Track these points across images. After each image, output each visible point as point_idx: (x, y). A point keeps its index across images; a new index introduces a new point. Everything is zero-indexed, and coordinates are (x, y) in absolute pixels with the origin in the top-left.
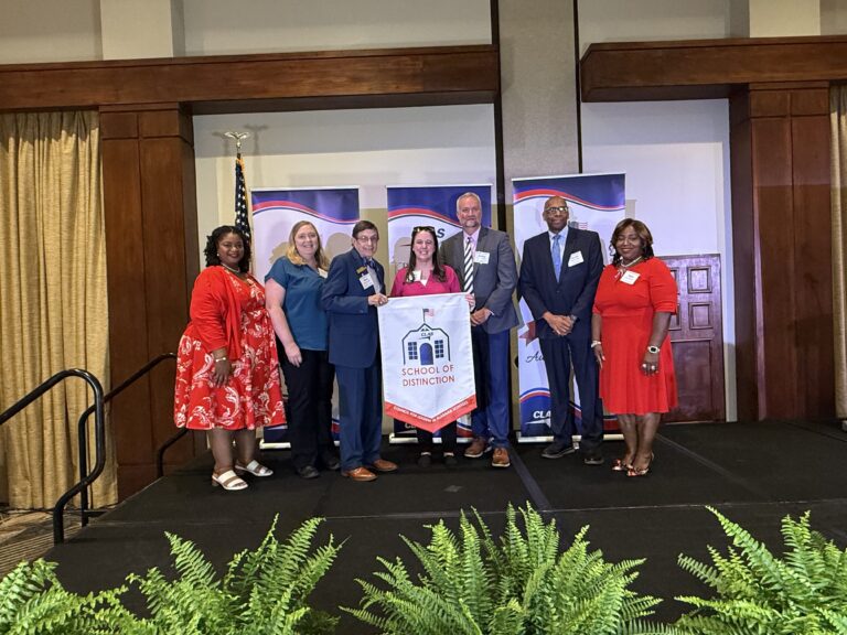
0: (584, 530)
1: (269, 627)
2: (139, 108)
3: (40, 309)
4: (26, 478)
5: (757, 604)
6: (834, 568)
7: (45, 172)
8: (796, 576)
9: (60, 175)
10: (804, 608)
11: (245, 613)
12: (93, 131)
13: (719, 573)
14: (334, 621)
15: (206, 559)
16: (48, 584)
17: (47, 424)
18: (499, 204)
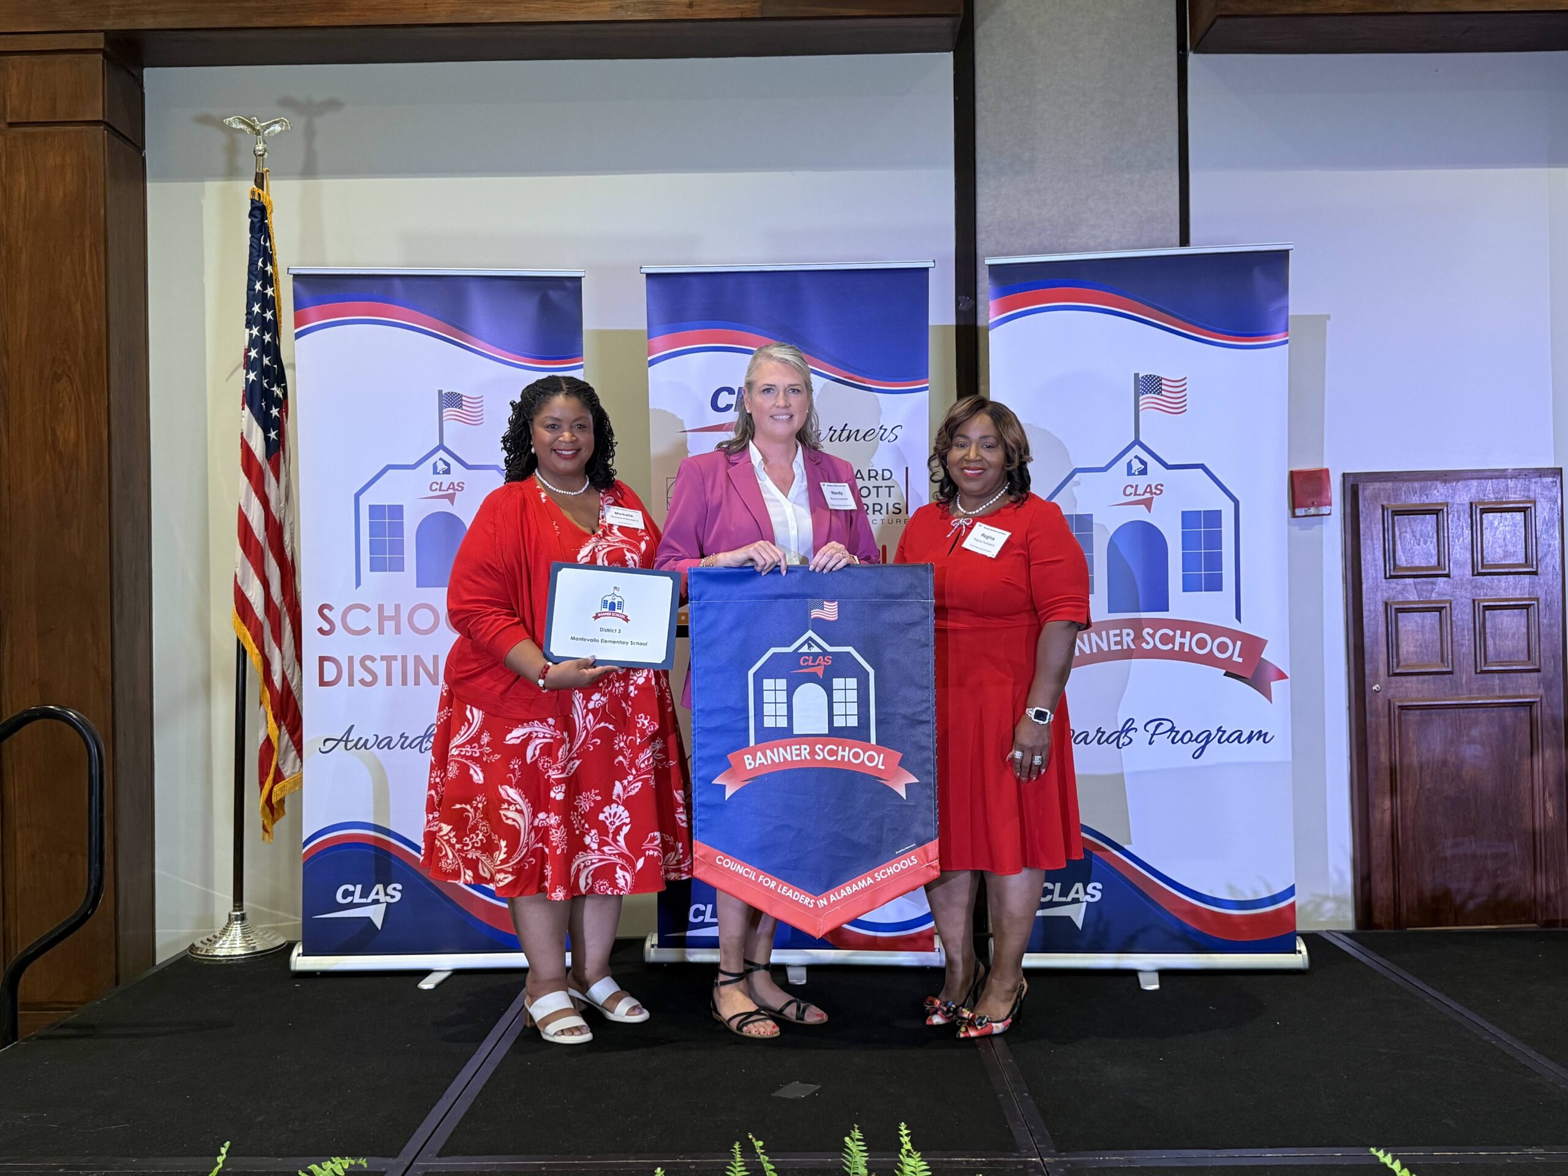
18: (962, 323)
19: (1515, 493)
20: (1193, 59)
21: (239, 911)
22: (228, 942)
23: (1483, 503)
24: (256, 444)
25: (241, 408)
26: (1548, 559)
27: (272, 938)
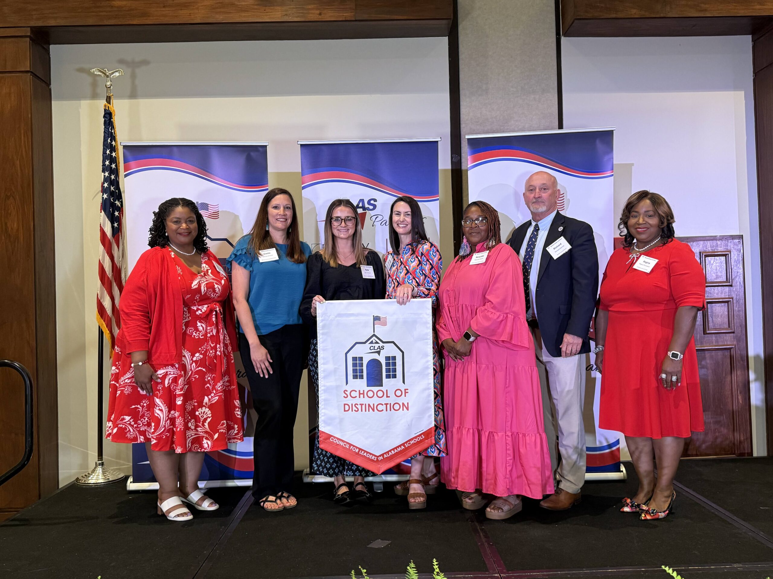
18: (454, 168)
19: (721, 247)
20: (563, 40)
21: (101, 461)
22: (95, 476)
23: (706, 252)
24: (108, 228)
25: (100, 211)
26: (737, 279)
27: (117, 474)
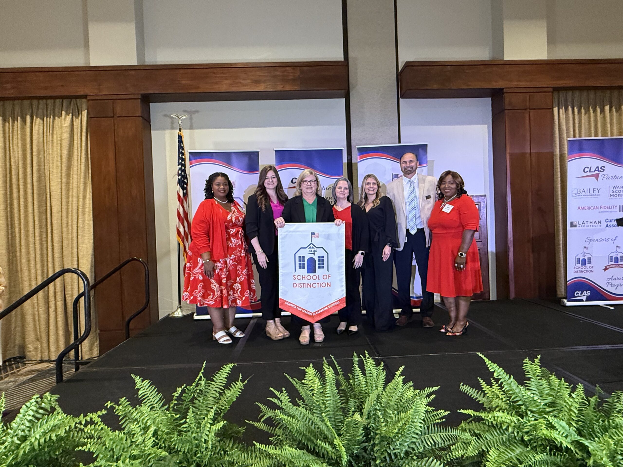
0: (401, 369)
1: (199, 434)
2: (115, 97)
3: (47, 229)
4: (38, 340)
5: (508, 414)
6: (555, 390)
7: (51, 139)
8: (532, 395)
9: (61, 141)
10: (536, 415)
11: (184, 426)
12: (83, 112)
13: (485, 394)
14: (242, 430)
15: (158, 392)
16: (53, 409)
17: (52, 304)
18: (349, 162)
20: (401, 100)
21: (180, 305)
22: (177, 313)
24: (181, 193)
25: (177, 185)
26: (483, 216)
27: (189, 311)
